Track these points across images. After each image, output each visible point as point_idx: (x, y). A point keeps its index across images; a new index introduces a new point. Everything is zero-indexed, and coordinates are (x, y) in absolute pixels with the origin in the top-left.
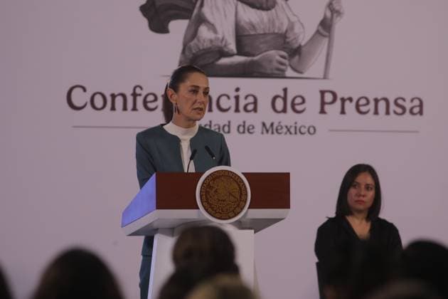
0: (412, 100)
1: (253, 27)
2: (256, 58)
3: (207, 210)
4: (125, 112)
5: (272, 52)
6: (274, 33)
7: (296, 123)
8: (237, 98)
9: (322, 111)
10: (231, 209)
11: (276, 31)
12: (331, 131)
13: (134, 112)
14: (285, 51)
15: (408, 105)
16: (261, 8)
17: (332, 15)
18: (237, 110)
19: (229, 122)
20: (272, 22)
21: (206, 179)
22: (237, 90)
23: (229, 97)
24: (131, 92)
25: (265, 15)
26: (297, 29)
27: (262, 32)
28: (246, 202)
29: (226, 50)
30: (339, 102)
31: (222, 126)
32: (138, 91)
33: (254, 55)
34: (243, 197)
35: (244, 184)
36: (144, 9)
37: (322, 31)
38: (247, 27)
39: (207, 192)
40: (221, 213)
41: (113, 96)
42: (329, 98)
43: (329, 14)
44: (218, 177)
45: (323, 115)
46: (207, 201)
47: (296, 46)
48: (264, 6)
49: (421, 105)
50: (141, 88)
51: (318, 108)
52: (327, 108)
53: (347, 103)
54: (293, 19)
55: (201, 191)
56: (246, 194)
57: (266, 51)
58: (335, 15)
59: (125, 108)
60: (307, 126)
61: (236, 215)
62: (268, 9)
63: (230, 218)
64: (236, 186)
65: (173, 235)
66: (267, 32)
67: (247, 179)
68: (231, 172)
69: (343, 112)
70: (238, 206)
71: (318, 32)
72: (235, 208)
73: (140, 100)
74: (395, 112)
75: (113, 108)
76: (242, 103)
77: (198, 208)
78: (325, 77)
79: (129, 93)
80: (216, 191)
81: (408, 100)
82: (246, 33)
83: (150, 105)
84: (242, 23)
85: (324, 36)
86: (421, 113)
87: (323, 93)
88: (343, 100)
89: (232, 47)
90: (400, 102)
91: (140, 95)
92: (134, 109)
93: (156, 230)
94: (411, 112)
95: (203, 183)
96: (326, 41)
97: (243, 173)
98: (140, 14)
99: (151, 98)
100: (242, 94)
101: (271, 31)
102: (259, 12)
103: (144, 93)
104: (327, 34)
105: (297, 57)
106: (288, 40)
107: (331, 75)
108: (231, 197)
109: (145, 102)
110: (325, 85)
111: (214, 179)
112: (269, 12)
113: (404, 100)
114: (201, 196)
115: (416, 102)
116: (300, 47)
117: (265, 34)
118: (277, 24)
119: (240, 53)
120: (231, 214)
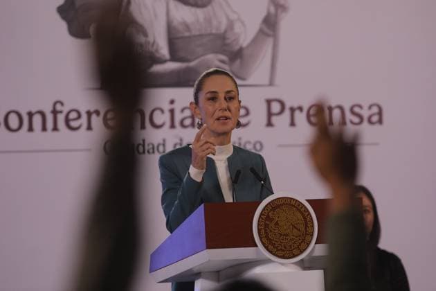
0: (370, 107)
1: (187, 27)
2: (192, 64)
3: (267, 248)
4: (44, 133)
5: (210, 57)
6: (210, 34)
7: (240, 139)
8: (172, 111)
9: (270, 124)
10: (295, 245)
11: (214, 31)
12: (280, 146)
13: (55, 133)
14: (225, 55)
15: (365, 113)
16: (196, 5)
17: (276, 10)
18: (173, 126)
19: (164, 140)
20: (208, 21)
21: (264, 209)
22: (172, 102)
23: (162, 111)
24: (51, 108)
25: (200, 13)
26: (238, 28)
27: (197, 33)
28: (312, 235)
29: (158, 55)
30: (287, 113)
31: (156, 145)
32: (59, 107)
33: (188, 61)
34: (309, 230)
35: (309, 214)
36: (62, 10)
37: (266, 30)
38: (181, 28)
39: (266, 225)
40: (284, 251)
41: (30, 115)
42: (276, 107)
43: (272, 10)
44: (278, 206)
45: (270, 129)
46: (267, 237)
47: (237, 48)
48: (200, 2)
49: (380, 113)
50: (62, 104)
51: (264, 120)
52: (274, 119)
53: (297, 113)
54: (233, 17)
55: (258, 225)
56: (313, 226)
57: (202, 55)
58: (279, 11)
59: (44, 129)
60: (253, 141)
61: (301, 252)
62: (203, 6)
63: (294, 256)
64: (300, 216)
65: (218, 280)
66: (203, 32)
67: (313, 207)
68: (294, 200)
69: (293, 124)
70: (303, 241)
71: (261, 31)
72: (300, 244)
73: (61, 118)
74: (352, 122)
75: (31, 129)
76: (178, 117)
77: (256, 246)
78: (271, 84)
79: (48, 111)
80: (277, 224)
81: (366, 107)
82: (181, 35)
83: (74, 124)
84: (175, 23)
85: (268, 35)
86: (380, 121)
87: (269, 102)
88: (292, 110)
89: (164, 51)
90: (357, 110)
91: (61, 112)
92: (55, 128)
93: (198, 275)
94: (370, 122)
95: (261, 214)
96: (270, 41)
97: (308, 201)
98: (57, 17)
99: (73, 115)
100: (177, 107)
101: (209, 32)
102: (193, 9)
103: (66, 109)
104: (271, 33)
105: (238, 62)
106: (228, 41)
107: (277, 80)
108: (295, 230)
109: (67, 121)
110: (272, 93)
111: (273, 209)
112: (205, 9)
113: (360, 107)
114: (259, 231)
115: (375, 110)
116: (241, 50)
117: (201, 36)
118: (215, 23)
119: (174, 58)
120: (295, 252)
